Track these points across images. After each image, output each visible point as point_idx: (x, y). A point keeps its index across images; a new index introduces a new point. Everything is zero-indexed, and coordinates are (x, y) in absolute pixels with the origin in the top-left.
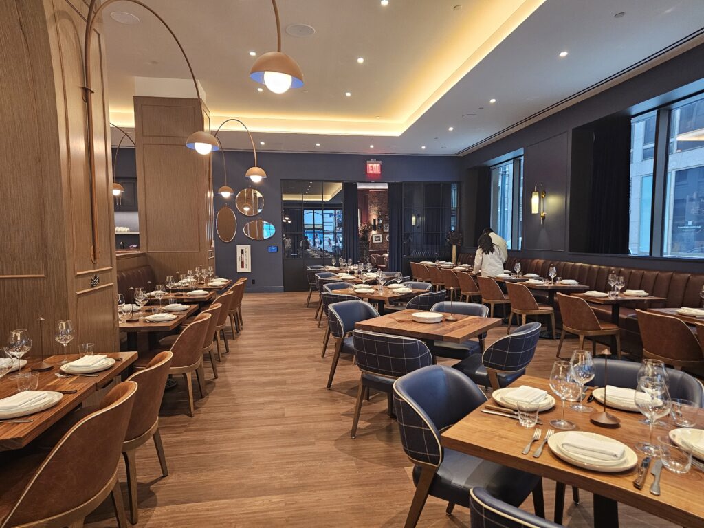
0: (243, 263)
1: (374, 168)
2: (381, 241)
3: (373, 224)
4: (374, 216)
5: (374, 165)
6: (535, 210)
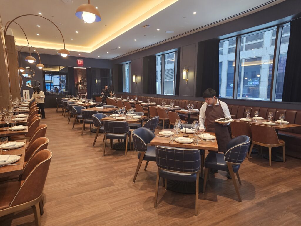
0: (26, 97)
1: (80, 62)
2: (83, 89)
3: (80, 82)
4: (80, 79)
5: (80, 61)
6: (134, 81)
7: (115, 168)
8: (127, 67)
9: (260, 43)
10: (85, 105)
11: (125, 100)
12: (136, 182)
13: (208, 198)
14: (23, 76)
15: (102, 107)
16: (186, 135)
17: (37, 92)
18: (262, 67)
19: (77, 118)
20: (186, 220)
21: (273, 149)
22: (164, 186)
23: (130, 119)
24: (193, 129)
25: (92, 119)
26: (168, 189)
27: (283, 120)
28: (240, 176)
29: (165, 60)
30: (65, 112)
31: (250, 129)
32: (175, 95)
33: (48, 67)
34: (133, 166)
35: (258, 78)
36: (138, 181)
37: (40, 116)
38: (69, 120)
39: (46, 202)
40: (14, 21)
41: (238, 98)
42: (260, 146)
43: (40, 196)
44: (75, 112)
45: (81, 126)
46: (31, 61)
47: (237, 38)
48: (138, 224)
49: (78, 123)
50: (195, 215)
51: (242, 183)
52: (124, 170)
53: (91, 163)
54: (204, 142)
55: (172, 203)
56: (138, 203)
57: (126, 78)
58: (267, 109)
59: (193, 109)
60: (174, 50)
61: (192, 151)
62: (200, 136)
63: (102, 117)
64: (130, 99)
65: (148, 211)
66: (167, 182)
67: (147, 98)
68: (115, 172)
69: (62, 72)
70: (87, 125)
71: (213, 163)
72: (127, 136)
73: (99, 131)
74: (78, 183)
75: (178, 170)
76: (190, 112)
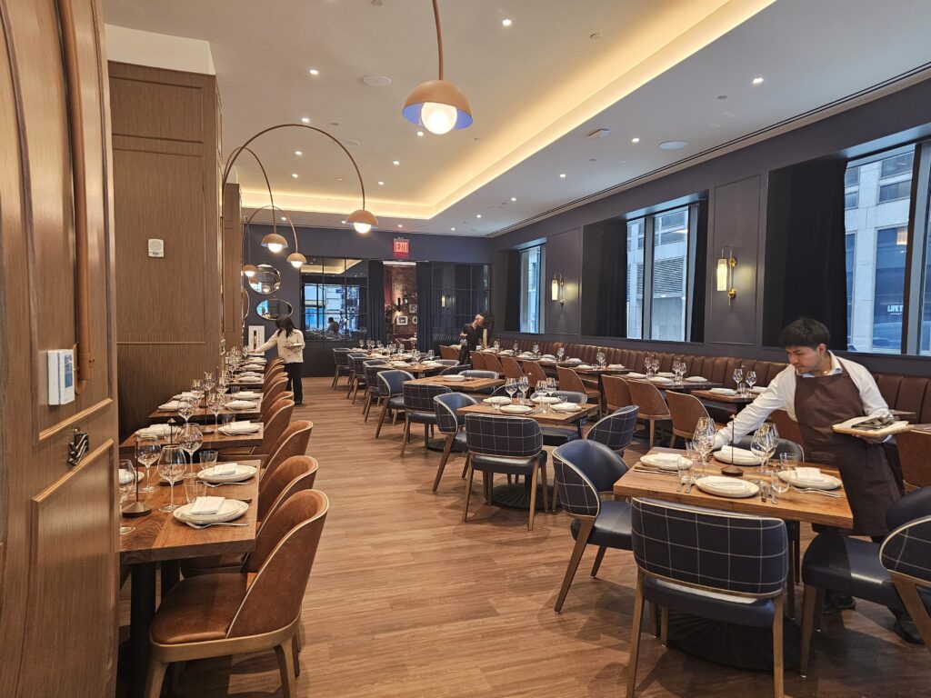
1: (401, 246)
2: (406, 324)
3: (397, 304)
4: (398, 294)
5: (402, 244)
6: (555, 297)
7: (497, 561)
8: (533, 258)
10: (412, 368)
11: (527, 356)
12: (565, 611)
14: (251, 288)
15: (460, 376)
16: (734, 470)
17: (284, 332)
19: (390, 406)
22: (658, 635)
23: (544, 414)
24: (758, 452)
25: (433, 411)
26: (670, 644)
29: (656, 233)
30: (355, 389)
32: (689, 340)
33: (316, 264)
34: (556, 560)
36: (572, 610)
38: (366, 413)
39: (304, 644)
41: (924, 352)
43: (294, 621)
44: (384, 387)
45: (399, 429)
46: (275, 248)
47: (918, 148)
49: (390, 422)
52: (527, 571)
53: (428, 542)
54: (800, 495)
56: (573, 679)
57: (529, 291)
59: (753, 386)
60: (686, 200)
61: (759, 521)
62: (783, 474)
63: (459, 404)
64: (543, 352)
66: (669, 620)
67: (596, 350)
68: (498, 575)
69: (350, 276)
70: (417, 429)
71: (836, 570)
72: (536, 465)
73: (452, 447)
74: (391, 597)
75: (706, 583)
76: (745, 396)
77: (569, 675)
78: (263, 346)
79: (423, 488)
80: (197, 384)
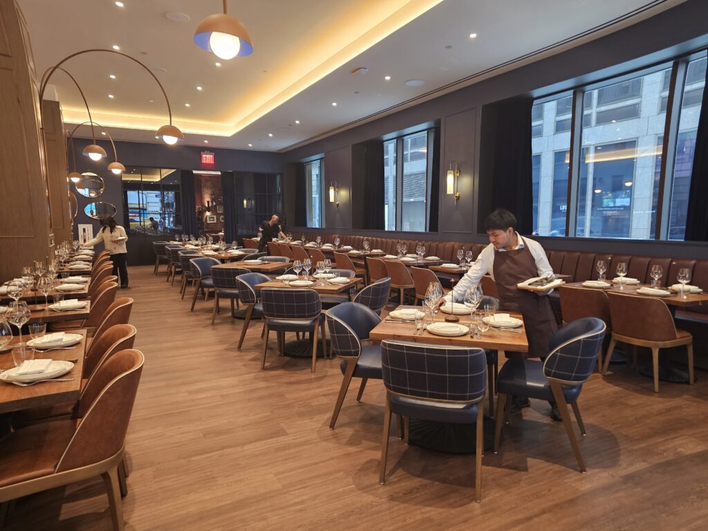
1: (208, 158)
2: (215, 221)
3: (207, 206)
4: (207, 199)
5: (208, 156)
6: (332, 200)
7: (288, 396)
8: (315, 171)
9: (632, 107)
10: (220, 255)
11: (312, 245)
12: (338, 427)
13: (505, 464)
14: (78, 193)
15: (258, 261)
16: (454, 318)
17: (108, 229)
18: (639, 165)
19: (202, 286)
20: (453, 511)
21: (663, 352)
22: (403, 437)
23: (322, 286)
24: (469, 304)
25: (236, 288)
26: (411, 443)
27: (687, 284)
28: (581, 415)
29: (405, 153)
30: (173, 274)
31: (606, 305)
32: (428, 230)
33: (135, 173)
34: (330, 392)
35: (628, 191)
36: (342, 425)
37: (117, 281)
38: (183, 292)
39: (131, 471)
40: (61, 66)
41: (579, 235)
42: (630, 346)
43: (119, 452)
44: (196, 271)
45: (211, 304)
46: (96, 157)
47: (575, 94)
48: (342, 521)
49: (203, 299)
50: (475, 500)
51: (586, 432)
52: (310, 401)
53: (233, 386)
54: (496, 332)
55: (423, 473)
56: (342, 473)
57: (313, 196)
58: (649, 259)
59: (471, 261)
60: (424, 126)
61: (467, 350)
62: (486, 319)
63: (257, 281)
64: (324, 242)
65: (365, 492)
66: (410, 427)
67: (363, 239)
68: (288, 406)
69: (166, 183)
70: (225, 303)
71: (518, 382)
72: (317, 324)
73: (252, 315)
74: (204, 429)
75: (433, 396)
76: (465, 269)
77: (339, 471)
78: (92, 241)
79: (231, 347)
80: (27, 271)
